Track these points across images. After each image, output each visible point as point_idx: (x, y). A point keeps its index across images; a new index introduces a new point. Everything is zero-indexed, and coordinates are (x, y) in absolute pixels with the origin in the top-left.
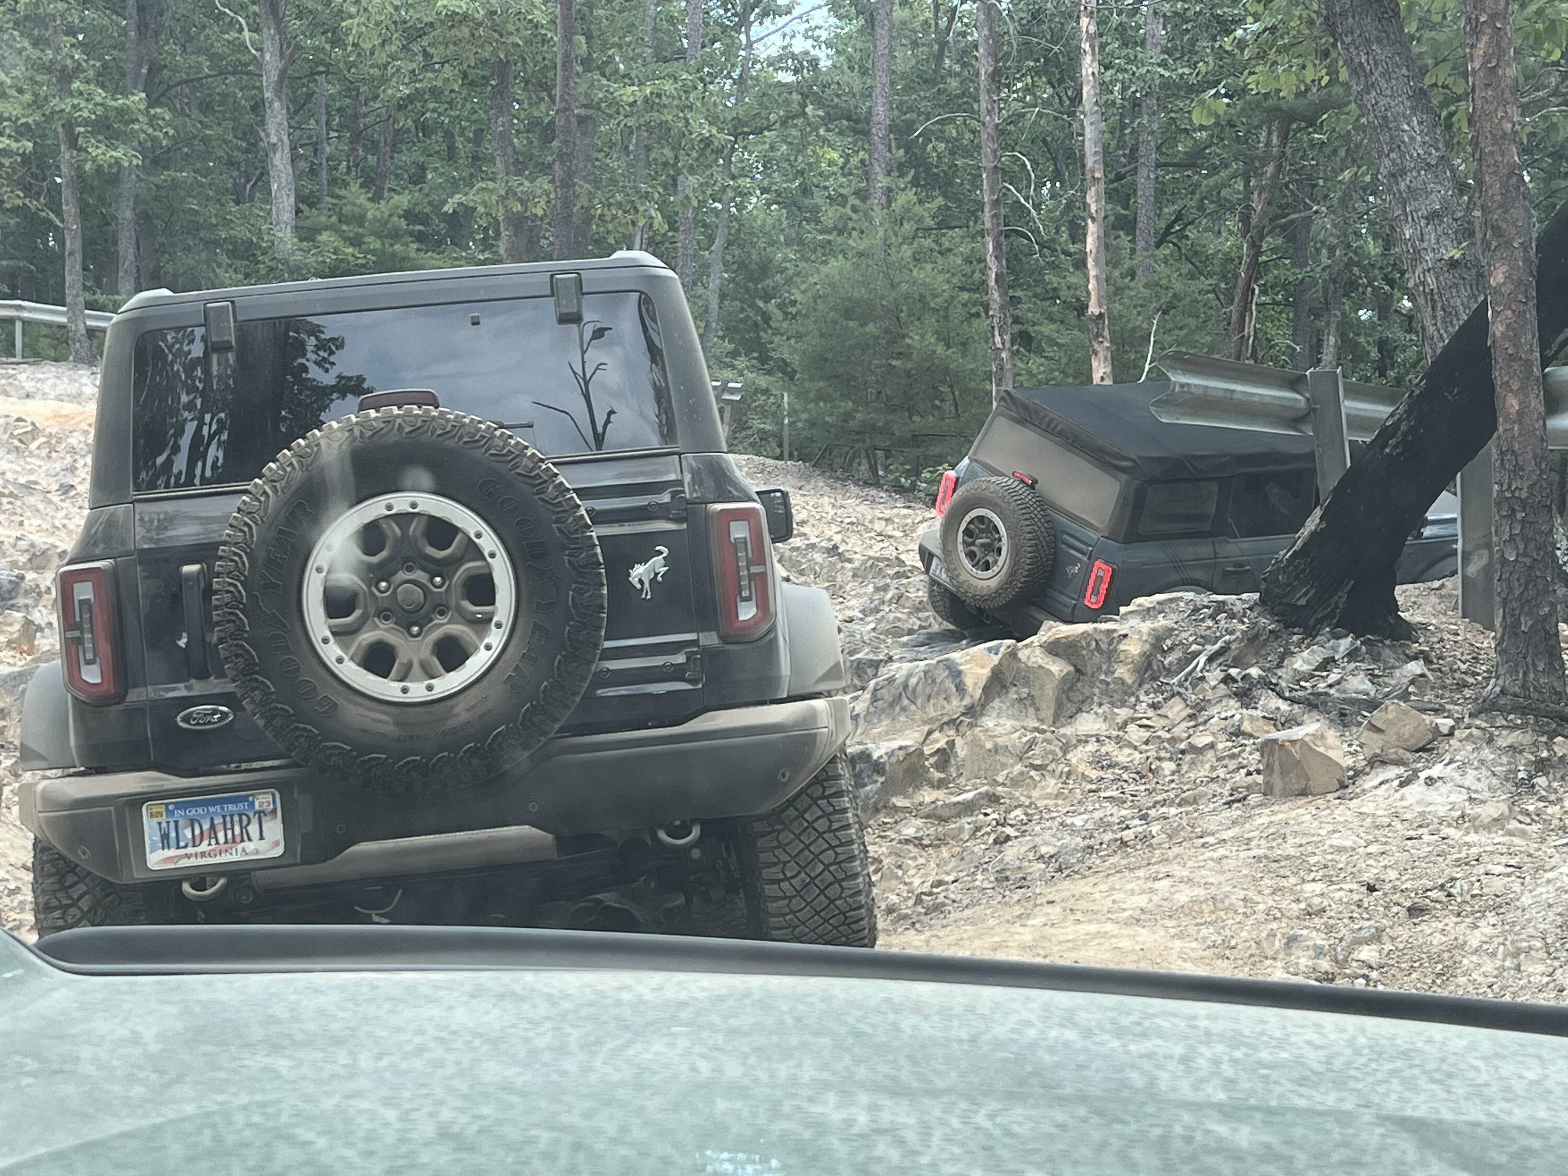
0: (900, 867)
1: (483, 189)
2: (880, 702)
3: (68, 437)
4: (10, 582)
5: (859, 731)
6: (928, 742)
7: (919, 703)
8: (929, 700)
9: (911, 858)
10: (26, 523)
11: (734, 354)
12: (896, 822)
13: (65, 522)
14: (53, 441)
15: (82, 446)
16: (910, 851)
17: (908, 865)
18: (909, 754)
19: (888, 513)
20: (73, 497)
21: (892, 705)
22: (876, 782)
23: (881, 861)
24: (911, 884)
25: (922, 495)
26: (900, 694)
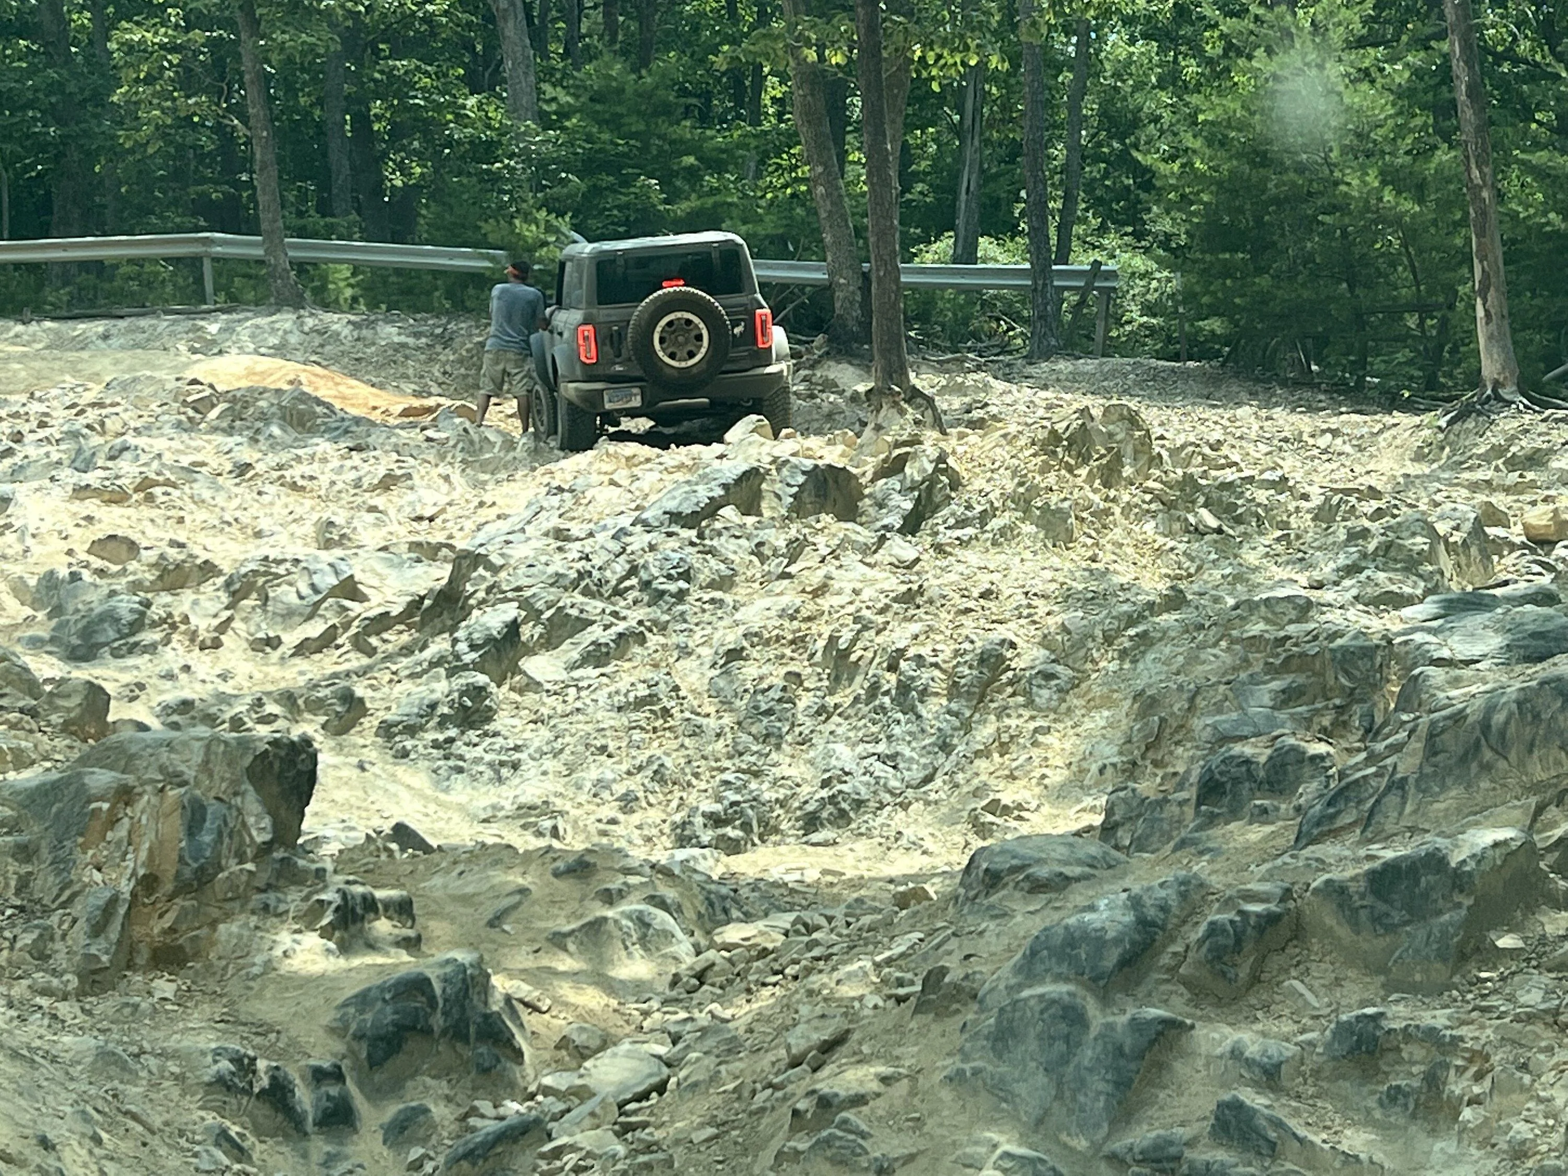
0: (1524, 1067)
1: (764, 36)
2: (1440, 758)
3: (257, 400)
4: (132, 611)
5: (1408, 809)
6: (1538, 825)
7: (1513, 756)
8: (1530, 752)
9: (1541, 1050)
10: (188, 519)
11: (1102, 230)
12: (1503, 979)
13: (238, 514)
14: (238, 407)
15: (274, 409)
16: (1538, 1037)
17: (1541, 1064)
18: (1512, 853)
19: (1334, 422)
20: (251, 479)
21: (1464, 760)
22: (1459, 905)
23: (1487, 1058)
24: (1549, 1100)
25: (1375, 394)
26: (1478, 741)
